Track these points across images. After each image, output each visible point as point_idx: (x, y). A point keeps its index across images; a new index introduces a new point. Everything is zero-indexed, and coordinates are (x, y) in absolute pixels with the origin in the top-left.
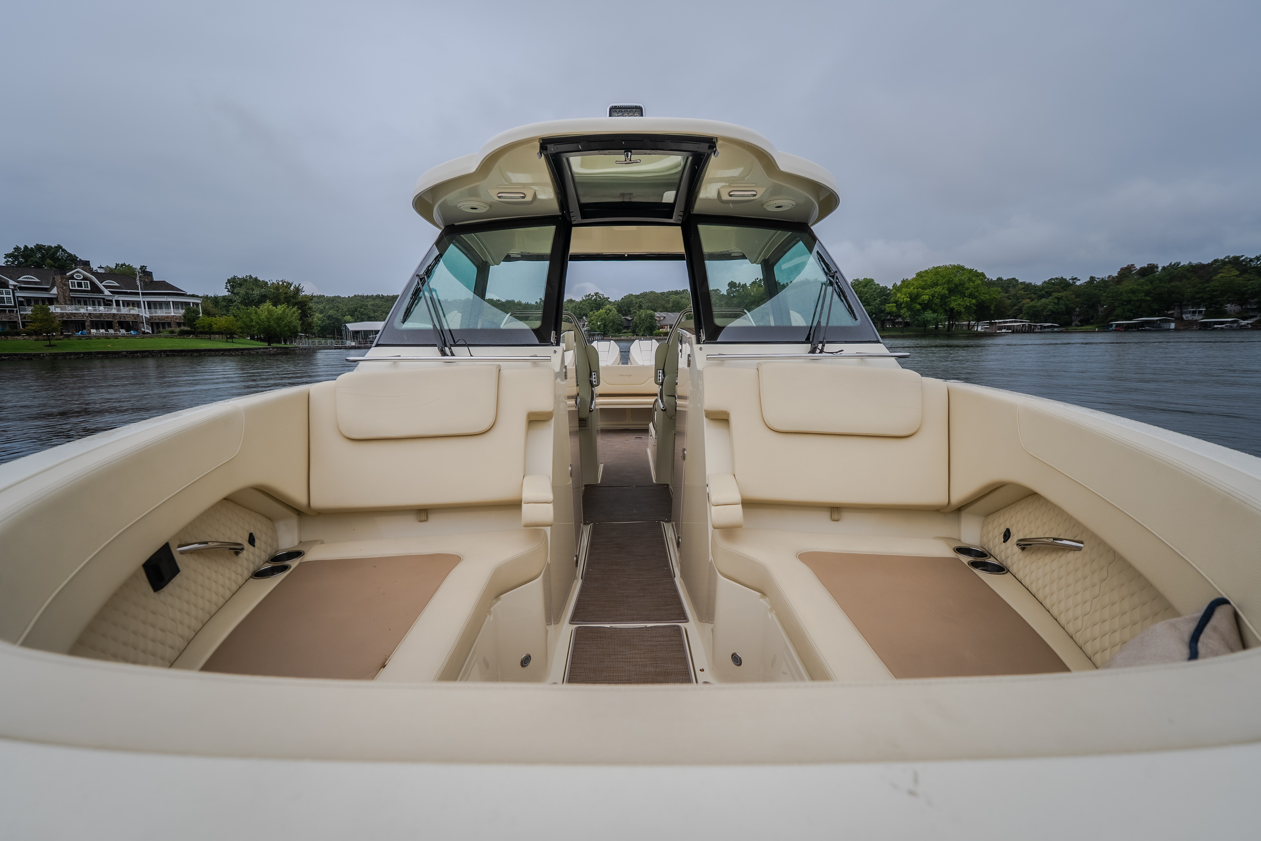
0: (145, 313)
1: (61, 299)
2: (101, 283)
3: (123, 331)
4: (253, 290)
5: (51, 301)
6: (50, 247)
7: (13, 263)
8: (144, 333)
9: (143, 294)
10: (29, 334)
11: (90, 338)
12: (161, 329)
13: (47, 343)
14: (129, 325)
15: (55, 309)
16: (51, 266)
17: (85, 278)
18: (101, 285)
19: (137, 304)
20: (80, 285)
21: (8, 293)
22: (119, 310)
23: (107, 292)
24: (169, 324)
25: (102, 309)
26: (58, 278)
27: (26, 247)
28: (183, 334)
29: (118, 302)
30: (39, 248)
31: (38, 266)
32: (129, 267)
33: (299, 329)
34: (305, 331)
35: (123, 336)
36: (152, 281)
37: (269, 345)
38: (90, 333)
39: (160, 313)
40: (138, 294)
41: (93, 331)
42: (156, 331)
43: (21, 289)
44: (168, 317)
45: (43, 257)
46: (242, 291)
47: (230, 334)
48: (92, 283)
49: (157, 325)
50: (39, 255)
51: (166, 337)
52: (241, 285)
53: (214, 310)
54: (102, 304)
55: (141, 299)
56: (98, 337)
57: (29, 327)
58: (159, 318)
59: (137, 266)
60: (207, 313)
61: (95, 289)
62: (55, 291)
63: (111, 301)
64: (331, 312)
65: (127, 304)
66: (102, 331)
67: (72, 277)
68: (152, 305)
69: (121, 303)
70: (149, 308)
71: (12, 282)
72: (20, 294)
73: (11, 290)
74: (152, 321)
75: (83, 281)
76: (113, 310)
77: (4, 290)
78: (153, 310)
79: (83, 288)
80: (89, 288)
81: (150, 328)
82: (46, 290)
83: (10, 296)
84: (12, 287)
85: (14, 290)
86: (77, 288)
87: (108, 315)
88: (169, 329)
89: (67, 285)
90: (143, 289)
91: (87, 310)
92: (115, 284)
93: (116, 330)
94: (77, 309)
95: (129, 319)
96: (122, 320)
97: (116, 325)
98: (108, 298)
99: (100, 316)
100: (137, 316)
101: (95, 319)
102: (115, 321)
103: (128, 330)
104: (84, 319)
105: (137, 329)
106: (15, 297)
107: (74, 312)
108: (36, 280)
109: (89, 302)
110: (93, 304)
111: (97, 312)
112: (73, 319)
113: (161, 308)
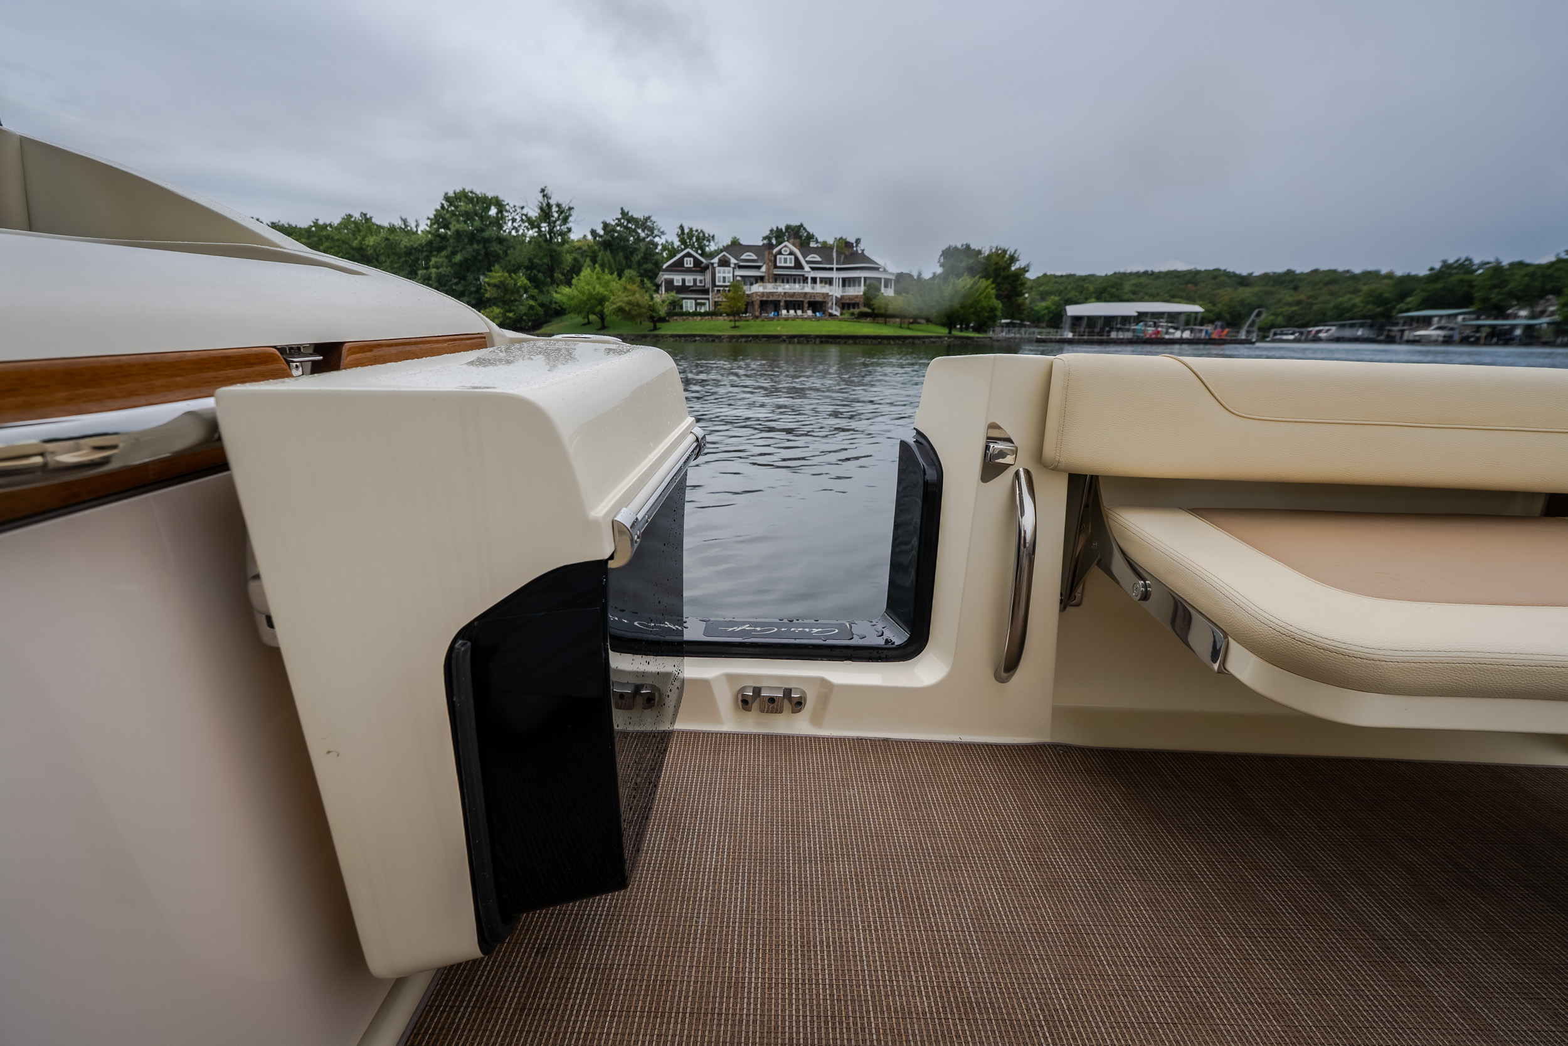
0: (836, 291)
1: (767, 278)
2: (803, 255)
3: (810, 313)
5: (759, 279)
8: (831, 315)
9: (838, 269)
12: (846, 311)
14: (817, 305)
15: (758, 288)
17: (791, 253)
18: (802, 260)
19: (829, 281)
20: (785, 260)
21: (729, 272)
22: (813, 288)
23: (807, 268)
24: (857, 305)
25: (799, 288)
26: (768, 254)
28: (860, 316)
29: (814, 280)
33: (1001, 314)
34: (1013, 316)
35: (809, 318)
36: (850, 254)
38: (781, 314)
39: (851, 291)
40: (832, 269)
41: (785, 312)
42: (843, 313)
43: (740, 267)
44: (856, 296)
48: (797, 259)
49: (845, 304)
54: (800, 281)
55: (834, 275)
56: (787, 319)
58: (850, 298)
60: (901, 291)
61: (798, 265)
62: (764, 269)
63: (807, 278)
65: (824, 281)
66: (792, 312)
67: (780, 253)
68: (845, 282)
69: (818, 280)
70: (844, 285)
71: (733, 261)
72: (739, 272)
73: (731, 269)
74: (844, 301)
75: (788, 257)
76: (808, 288)
77: (726, 269)
78: (847, 288)
79: (788, 265)
80: (793, 265)
81: (839, 310)
82: (759, 267)
83: (731, 275)
84: (732, 266)
85: (734, 268)
86: (783, 264)
87: (799, 294)
88: (854, 310)
89: (772, 261)
90: (838, 264)
91: (784, 288)
92: (818, 259)
93: (804, 312)
94: (776, 288)
95: (819, 299)
96: (813, 299)
97: (806, 306)
98: (807, 275)
99: (793, 294)
100: (827, 296)
101: (789, 299)
102: (806, 301)
103: (815, 311)
104: (780, 298)
105: (825, 311)
106: (734, 276)
107: (773, 291)
108: (754, 257)
109: (791, 280)
110: (794, 282)
111: (792, 291)
112: (771, 298)
113: (853, 285)
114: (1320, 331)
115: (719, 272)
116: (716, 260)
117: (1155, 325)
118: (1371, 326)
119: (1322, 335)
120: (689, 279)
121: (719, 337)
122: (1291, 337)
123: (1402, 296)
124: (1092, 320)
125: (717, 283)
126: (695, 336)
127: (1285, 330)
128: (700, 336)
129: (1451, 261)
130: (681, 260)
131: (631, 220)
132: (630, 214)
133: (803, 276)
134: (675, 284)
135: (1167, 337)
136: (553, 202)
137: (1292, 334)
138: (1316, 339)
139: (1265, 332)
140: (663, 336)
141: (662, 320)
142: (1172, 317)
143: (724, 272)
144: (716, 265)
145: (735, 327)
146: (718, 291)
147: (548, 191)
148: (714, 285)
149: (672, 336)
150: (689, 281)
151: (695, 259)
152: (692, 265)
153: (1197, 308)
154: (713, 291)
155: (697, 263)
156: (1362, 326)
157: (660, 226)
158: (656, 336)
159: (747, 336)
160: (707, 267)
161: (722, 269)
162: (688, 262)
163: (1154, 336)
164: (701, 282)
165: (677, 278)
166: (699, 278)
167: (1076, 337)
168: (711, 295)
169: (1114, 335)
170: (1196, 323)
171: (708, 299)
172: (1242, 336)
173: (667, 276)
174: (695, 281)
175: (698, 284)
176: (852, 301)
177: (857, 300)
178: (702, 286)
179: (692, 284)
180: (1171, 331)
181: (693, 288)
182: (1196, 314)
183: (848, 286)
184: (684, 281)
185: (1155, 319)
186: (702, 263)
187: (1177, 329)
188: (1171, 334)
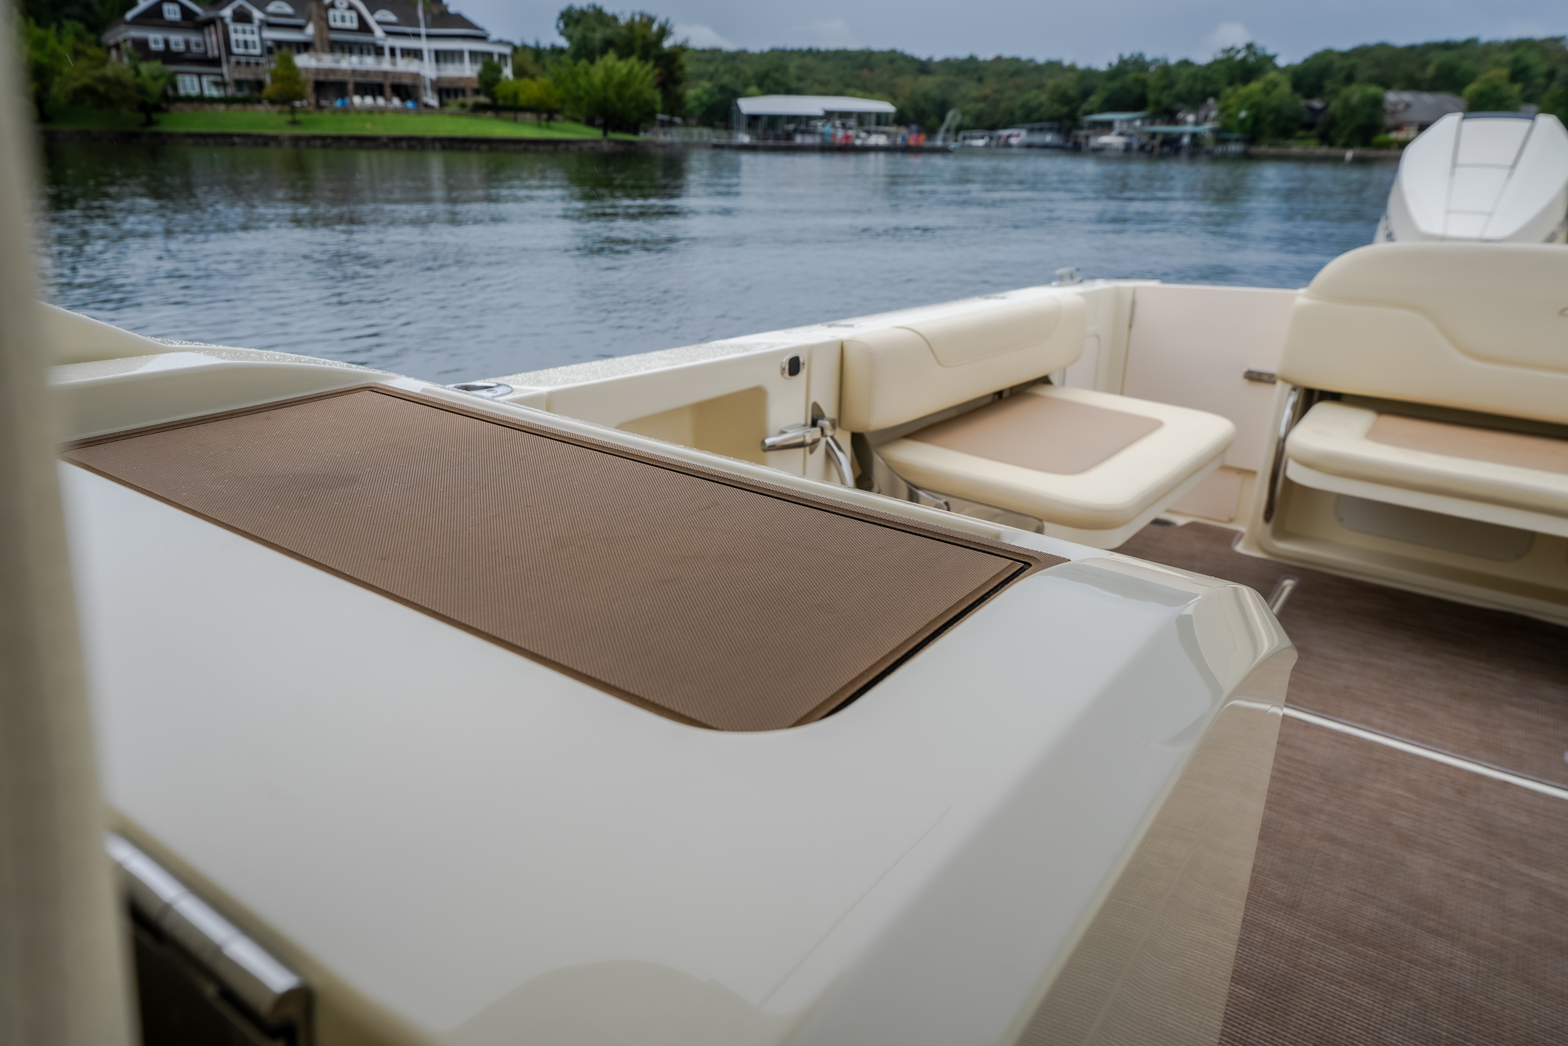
0: (428, 70)
1: (317, 45)
2: (372, 13)
3: (396, 102)
4: (594, 30)
5: (303, 46)
8: (427, 106)
9: (429, 36)
11: (347, 110)
12: (452, 100)
14: (406, 90)
15: (304, 61)
17: (350, 8)
18: (371, 20)
19: (417, 54)
20: (343, 19)
22: (394, 64)
23: (379, 32)
24: (463, 91)
25: (369, 63)
26: (314, 8)
28: (479, 109)
29: (393, 51)
33: (659, 107)
34: (672, 112)
35: (396, 111)
36: (443, 14)
37: (605, 134)
38: (351, 102)
39: (451, 71)
40: (419, 36)
41: (357, 100)
42: (443, 103)
43: (270, 25)
44: (461, 79)
46: (578, 32)
47: (546, 111)
48: (361, 18)
49: (447, 91)
51: (457, 113)
52: (577, 22)
53: (532, 68)
54: (372, 51)
55: (423, 44)
56: (363, 110)
58: (450, 80)
60: (519, 72)
61: (364, 27)
62: (310, 29)
63: (383, 48)
65: (407, 53)
66: (369, 100)
67: (332, 6)
68: (440, 56)
69: (398, 53)
70: (437, 60)
71: (257, 15)
72: (271, 34)
73: (256, 29)
74: (441, 85)
75: (348, 14)
76: (386, 65)
77: (248, 27)
78: (442, 66)
79: (349, 25)
80: (355, 25)
81: (435, 97)
82: (300, 28)
83: (256, 38)
84: (257, 22)
85: (260, 28)
86: (340, 24)
87: (375, 72)
88: (461, 99)
89: (327, 20)
90: (427, 26)
91: (349, 63)
92: (392, 18)
93: (388, 100)
94: (338, 62)
95: (406, 81)
96: (397, 81)
97: (388, 91)
98: (380, 43)
99: (367, 73)
100: (417, 76)
101: (360, 79)
102: (387, 83)
103: (403, 100)
104: (346, 78)
105: (416, 99)
106: (262, 40)
107: (334, 66)
108: (288, 9)
109: (356, 49)
110: (361, 52)
111: (363, 67)
112: (332, 78)
113: (453, 61)
114: (1009, 136)
115: (236, 31)
116: (227, 12)
117: (844, 126)
118: (1059, 131)
119: (1013, 140)
120: (177, 40)
121: (275, 138)
122: (981, 142)
124: (773, 121)
125: (235, 50)
126: (230, 136)
127: (974, 133)
128: (240, 135)
130: (158, 7)
133: (374, 44)
134: (153, 46)
135: (858, 142)
137: (982, 138)
138: (1007, 145)
140: (171, 135)
141: (158, 108)
143: (244, 32)
144: (228, 20)
145: (294, 123)
146: (238, 63)
148: (229, 52)
149: (188, 135)
150: (177, 44)
151: (184, 7)
152: (178, 18)
153: (886, 107)
154: (228, 62)
155: (187, 13)
156: (1050, 130)
158: (158, 135)
159: (323, 138)
160: (211, 22)
161: (239, 27)
162: (172, 12)
163: (844, 142)
164: (198, 45)
165: (155, 39)
166: (194, 38)
167: (755, 142)
168: (225, 69)
169: (799, 139)
170: (886, 124)
171: (222, 75)
172: (939, 142)
173: (136, 33)
174: (187, 43)
175: (194, 48)
176: (455, 85)
177: (461, 85)
178: (206, 52)
179: (182, 48)
180: (863, 135)
181: (188, 55)
182: (887, 114)
183: (446, 61)
184: (167, 43)
185: (844, 120)
186: (195, 14)
187: (869, 133)
188: (863, 139)
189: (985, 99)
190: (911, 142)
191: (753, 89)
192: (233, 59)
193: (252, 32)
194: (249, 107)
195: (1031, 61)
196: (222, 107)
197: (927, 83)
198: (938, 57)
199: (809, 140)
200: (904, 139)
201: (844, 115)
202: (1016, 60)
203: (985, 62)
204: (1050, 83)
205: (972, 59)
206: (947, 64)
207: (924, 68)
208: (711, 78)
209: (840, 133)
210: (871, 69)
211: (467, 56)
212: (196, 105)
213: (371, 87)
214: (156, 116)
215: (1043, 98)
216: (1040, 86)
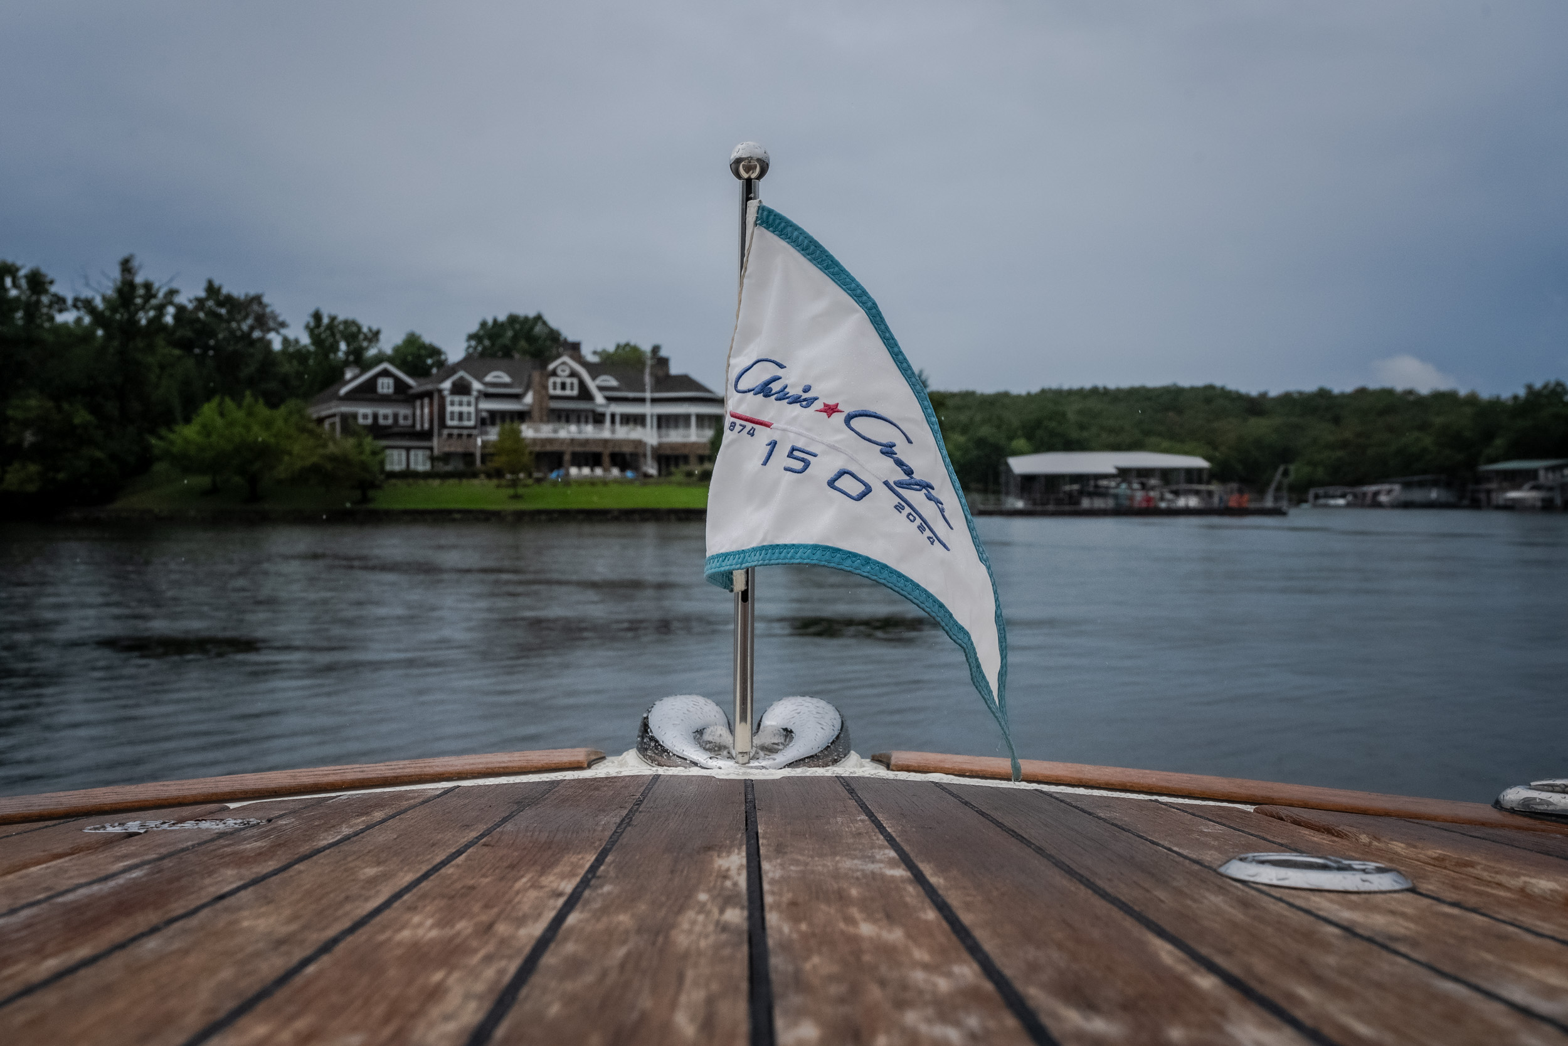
0: (649, 436)
1: (536, 414)
2: (594, 378)
3: (615, 472)
5: (522, 416)
6: (526, 319)
7: (475, 348)
8: (647, 476)
9: (654, 401)
10: (489, 476)
11: (567, 482)
12: (673, 469)
13: (511, 491)
14: (626, 459)
15: (528, 432)
16: (524, 352)
17: (573, 374)
18: (592, 385)
19: (638, 420)
20: (563, 387)
22: (613, 431)
23: (599, 399)
24: (685, 459)
25: (589, 431)
26: (536, 376)
27: (495, 321)
29: (613, 418)
30: (513, 319)
31: (507, 353)
32: (635, 349)
35: (616, 481)
36: (668, 376)
38: (567, 474)
39: (675, 436)
40: (642, 400)
41: (574, 471)
42: (663, 473)
43: (488, 396)
44: (684, 445)
45: (515, 338)
48: (582, 385)
49: (667, 460)
50: (510, 333)
51: (680, 484)
54: (591, 419)
55: (648, 410)
56: (581, 482)
57: (492, 465)
58: (673, 446)
59: (646, 347)
61: (585, 394)
62: (529, 399)
63: (603, 415)
64: (985, 431)
65: (627, 419)
66: (586, 471)
67: (554, 373)
68: (663, 422)
69: (618, 419)
70: (659, 426)
71: (476, 386)
72: (487, 405)
73: (473, 400)
74: (662, 452)
75: (568, 381)
76: (605, 433)
77: (465, 399)
78: (664, 431)
79: (568, 392)
80: (575, 392)
81: (656, 465)
82: (517, 397)
83: (472, 409)
84: (475, 393)
85: (477, 399)
86: (559, 392)
87: (597, 442)
88: (684, 468)
89: (546, 388)
90: (652, 391)
91: (569, 432)
92: (613, 383)
93: (606, 470)
94: (555, 431)
95: (627, 449)
96: (617, 450)
97: (606, 460)
98: (600, 410)
99: (586, 442)
100: (639, 443)
101: (578, 449)
102: (607, 452)
103: (623, 469)
104: (564, 448)
105: (636, 468)
106: (477, 411)
107: (552, 435)
108: (507, 379)
109: (573, 417)
110: (578, 421)
111: (583, 436)
112: (549, 448)
113: (676, 427)
114: (1376, 494)
115: (452, 404)
116: (447, 385)
117: (1144, 486)
118: (1448, 485)
119: (1383, 498)
120: (386, 414)
122: (1341, 502)
123: (1488, 436)
124: (1052, 481)
125: (449, 423)
127: (1331, 490)
129: (1538, 385)
130: (372, 382)
131: (229, 301)
132: (224, 291)
133: (593, 412)
134: (361, 421)
135: (1163, 505)
136: (139, 279)
137: (1343, 496)
138: (1376, 505)
139: (1299, 493)
142: (1166, 475)
143: (461, 404)
144: (446, 393)
146: (450, 436)
147: (135, 263)
148: (443, 424)
150: (386, 417)
151: (398, 381)
152: (391, 391)
153: (1198, 462)
154: (440, 435)
155: (400, 385)
156: (1435, 484)
157: (278, 311)
160: (429, 394)
161: (457, 398)
162: (385, 386)
163: (1144, 505)
164: (406, 418)
165: (364, 412)
166: (403, 411)
167: (1030, 507)
168: (435, 442)
169: (1086, 503)
170: (1200, 482)
171: (431, 449)
172: (1269, 503)
173: (346, 409)
174: (396, 416)
175: (401, 422)
176: (677, 453)
177: (686, 451)
178: (414, 425)
179: (390, 421)
180: (1169, 496)
181: (396, 430)
182: (1200, 471)
183: (668, 427)
184: (375, 417)
185: (1144, 480)
186: (409, 387)
187: (1177, 493)
188: (1169, 501)
189: (1344, 444)
190: (1233, 502)
191: (1020, 443)
192: (446, 432)
193: (469, 404)
194: (465, 481)
195: (1410, 392)
196: (436, 482)
197: (1259, 427)
198: (1274, 393)
199: (1099, 503)
200: (1221, 499)
201: (1143, 473)
202: (1389, 393)
203: (1343, 396)
204: (1438, 421)
205: (1323, 394)
206: (1287, 400)
207: (1255, 406)
208: (964, 430)
209: (1139, 495)
210: (1180, 412)
211: (693, 420)
212: (411, 481)
213: (590, 457)
214: (371, 493)
215: (1427, 441)
216: (1423, 427)
